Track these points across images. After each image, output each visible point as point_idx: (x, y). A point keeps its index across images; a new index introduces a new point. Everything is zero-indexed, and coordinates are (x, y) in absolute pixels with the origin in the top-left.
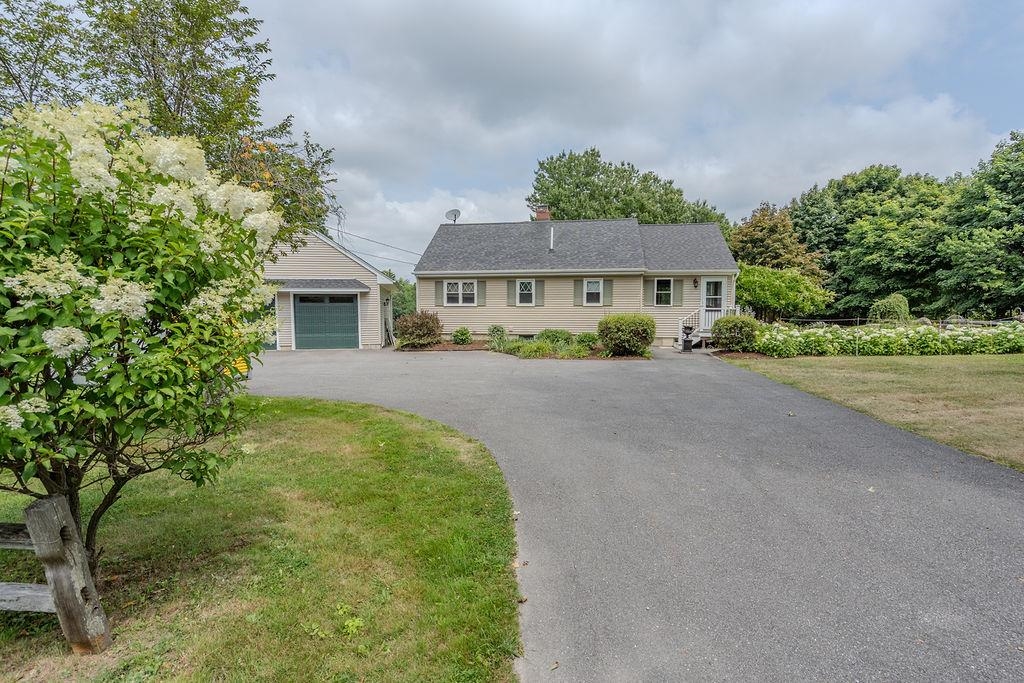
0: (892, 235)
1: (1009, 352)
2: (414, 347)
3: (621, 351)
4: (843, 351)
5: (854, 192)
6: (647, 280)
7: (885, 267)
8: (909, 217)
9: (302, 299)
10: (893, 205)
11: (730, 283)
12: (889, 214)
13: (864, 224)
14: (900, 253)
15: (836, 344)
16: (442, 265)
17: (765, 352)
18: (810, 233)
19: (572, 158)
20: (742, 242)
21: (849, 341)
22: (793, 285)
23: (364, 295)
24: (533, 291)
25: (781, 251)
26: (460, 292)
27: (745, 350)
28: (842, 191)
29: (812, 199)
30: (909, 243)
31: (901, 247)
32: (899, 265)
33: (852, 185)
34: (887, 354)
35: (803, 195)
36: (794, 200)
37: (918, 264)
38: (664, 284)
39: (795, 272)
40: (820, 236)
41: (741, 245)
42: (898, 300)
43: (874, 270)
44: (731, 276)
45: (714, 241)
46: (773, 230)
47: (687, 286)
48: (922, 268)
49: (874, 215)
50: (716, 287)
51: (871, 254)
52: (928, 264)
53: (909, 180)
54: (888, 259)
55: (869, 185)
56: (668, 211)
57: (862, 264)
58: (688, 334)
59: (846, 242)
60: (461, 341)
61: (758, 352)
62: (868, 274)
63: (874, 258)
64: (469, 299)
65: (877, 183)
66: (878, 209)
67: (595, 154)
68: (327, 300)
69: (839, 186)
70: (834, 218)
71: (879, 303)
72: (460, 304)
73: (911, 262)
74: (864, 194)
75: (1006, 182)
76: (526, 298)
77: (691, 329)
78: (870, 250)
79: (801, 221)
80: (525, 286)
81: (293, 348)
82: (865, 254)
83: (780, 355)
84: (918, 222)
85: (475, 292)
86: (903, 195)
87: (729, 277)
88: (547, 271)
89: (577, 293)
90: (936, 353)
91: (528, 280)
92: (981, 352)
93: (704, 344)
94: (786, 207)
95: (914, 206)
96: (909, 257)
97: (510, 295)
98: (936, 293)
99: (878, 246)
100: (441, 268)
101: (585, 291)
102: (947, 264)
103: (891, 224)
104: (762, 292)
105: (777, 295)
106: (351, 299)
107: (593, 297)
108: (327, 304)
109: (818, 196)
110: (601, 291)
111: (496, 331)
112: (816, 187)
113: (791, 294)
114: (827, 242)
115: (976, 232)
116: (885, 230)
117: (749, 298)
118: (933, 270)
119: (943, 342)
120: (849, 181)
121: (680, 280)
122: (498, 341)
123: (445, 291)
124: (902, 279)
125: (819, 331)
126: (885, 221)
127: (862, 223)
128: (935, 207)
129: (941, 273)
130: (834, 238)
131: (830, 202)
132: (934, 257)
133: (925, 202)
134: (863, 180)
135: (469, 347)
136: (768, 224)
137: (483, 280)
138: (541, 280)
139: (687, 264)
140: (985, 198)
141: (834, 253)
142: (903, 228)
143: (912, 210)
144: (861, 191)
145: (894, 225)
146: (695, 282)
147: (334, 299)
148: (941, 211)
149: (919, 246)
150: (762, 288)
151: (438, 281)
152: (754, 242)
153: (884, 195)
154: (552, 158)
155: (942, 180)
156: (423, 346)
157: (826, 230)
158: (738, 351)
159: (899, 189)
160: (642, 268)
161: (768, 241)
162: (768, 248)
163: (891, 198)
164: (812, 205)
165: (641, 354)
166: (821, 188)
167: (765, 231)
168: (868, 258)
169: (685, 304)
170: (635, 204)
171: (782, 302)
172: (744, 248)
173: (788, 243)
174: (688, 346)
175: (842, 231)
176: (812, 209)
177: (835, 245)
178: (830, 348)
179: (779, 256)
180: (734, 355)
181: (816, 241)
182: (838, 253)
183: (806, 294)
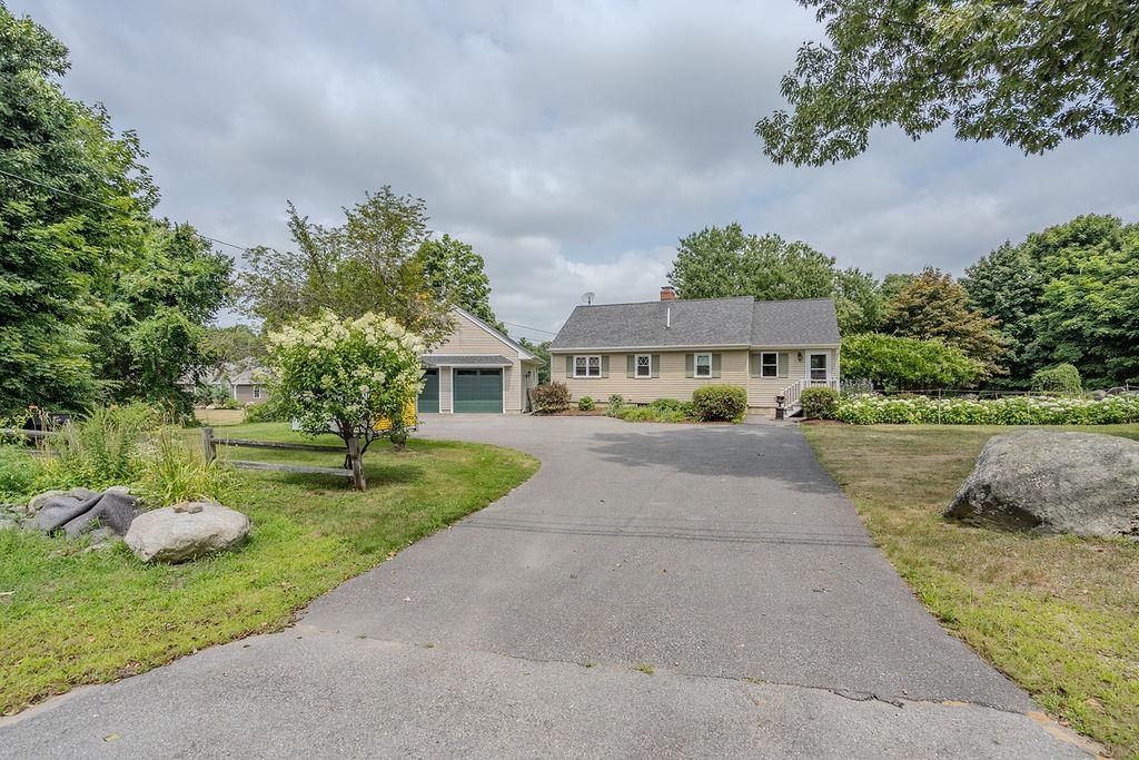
0: (1095, 296)
1: (1105, 423)
2: (545, 412)
3: (712, 417)
4: (926, 419)
5: (1056, 248)
6: (753, 354)
7: (1087, 332)
8: (1120, 274)
9: (460, 372)
10: (1101, 261)
11: (833, 357)
12: (1094, 272)
13: (1061, 284)
14: (1105, 316)
16: (572, 342)
17: (843, 419)
18: (999, 296)
19: (716, 233)
20: (900, 309)
23: (508, 368)
24: (650, 365)
26: (587, 365)
27: (825, 418)
28: (1041, 248)
29: (1005, 257)
30: (1116, 305)
31: (1106, 310)
32: (1103, 330)
33: (1053, 239)
34: (969, 423)
35: (993, 253)
36: (982, 258)
37: (1130, 329)
38: (769, 358)
40: (1012, 298)
41: (898, 313)
42: (1066, 371)
43: (1074, 336)
46: (933, 297)
47: (792, 359)
49: (1077, 273)
50: (819, 361)
51: (1071, 317)
53: (1126, 231)
54: (1091, 323)
55: (1075, 238)
57: (1061, 329)
58: (780, 403)
59: (1044, 305)
60: (586, 407)
61: (838, 419)
62: (1069, 340)
63: (1075, 320)
64: (594, 371)
65: (1086, 236)
66: (1081, 266)
67: (736, 229)
68: (478, 373)
69: (1039, 240)
70: (1033, 276)
71: (1040, 374)
72: (587, 376)
73: (1119, 326)
74: (1068, 249)
76: (643, 371)
77: (783, 398)
78: (1069, 314)
79: (988, 282)
80: (643, 360)
81: (452, 412)
82: (1065, 318)
83: (857, 423)
85: (600, 365)
86: (1116, 249)
87: (834, 350)
88: (660, 347)
89: (689, 367)
91: (646, 355)
92: (1074, 423)
94: (974, 267)
95: (1126, 262)
96: (1115, 322)
97: (630, 368)
99: (1079, 309)
100: (571, 346)
101: (696, 364)
103: (1096, 284)
105: (913, 366)
106: (498, 372)
107: (703, 370)
108: (479, 375)
109: (1010, 254)
110: (710, 364)
111: (616, 399)
112: (1007, 244)
113: (928, 366)
114: (1022, 305)
116: (1087, 291)
117: (879, 370)
120: (1050, 234)
121: (785, 354)
122: (617, 407)
123: (575, 366)
125: (970, 403)
126: (1086, 279)
127: (1059, 283)
130: (1031, 300)
131: (1025, 260)
134: (1067, 234)
135: (590, 413)
136: (929, 290)
137: (606, 356)
138: (656, 355)
139: (792, 340)
141: (1030, 317)
142: (1109, 288)
143: (1123, 266)
144: (1065, 244)
145: (1099, 284)
146: (800, 355)
147: (485, 372)
149: (1130, 308)
150: (893, 359)
151: (569, 356)
152: (912, 311)
153: (1093, 250)
154: (694, 234)
156: (552, 412)
157: (1018, 291)
158: (818, 418)
159: (1113, 241)
160: (748, 344)
161: (928, 308)
162: (928, 315)
163: (1101, 252)
164: (1003, 264)
165: (730, 420)
166: (1014, 245)
167: (924, 298)
168: (1069, 322)
169: (790, 376)
170: (771, 277)
171: (917, 373)
172: (901, 315)
173: (952, 309)
174: (780, 414)
175: (1038, 291)
176: (1002, 268)
177: (1032, 308)
178: (912, 417)
179: (940, 323)
180: (814, 421)
181: (1007, 305)
182: (1037, 317)
183: (946, 365)
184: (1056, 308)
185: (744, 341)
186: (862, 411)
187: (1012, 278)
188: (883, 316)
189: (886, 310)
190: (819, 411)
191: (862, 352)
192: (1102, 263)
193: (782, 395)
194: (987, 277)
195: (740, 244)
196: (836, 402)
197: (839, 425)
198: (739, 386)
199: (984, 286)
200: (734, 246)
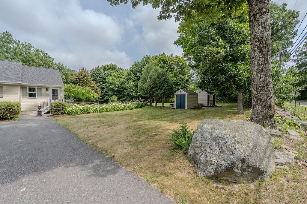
0: (115, 81)
4: (95, 111)
5: (107, 69)
6: (23, 87)
7: (114, 89)
8: (119, 77)
10: (115, 74)
11: (61, 90)
12: (115, 76)
13: (109, 78)
14: (117, 86)
15: (93, 110)
17: (69, 114)
18: (97, 79)
20: (76, 78)
21: (97, 109)
22: (88, 92)
25: (88, 82)
27: (62, 113)
28: (105, 68)
29: (98, 69)
30: (119, 84)
31: (117, 84)
32: (117, 89)
34: (106, 112)
35: (95, 68)
36: (93, 69)
37: (121, 89)
38: (32, 89)
39: (89, 88)
41: (75, 79)
42: (115, 97)
43: (112, 89)
44: (62, 88)
45: (56, 75)
46: (85, 76)
47: (43, 91)
48: (121, 90)
49: (112, 76)
50: (56, 91)
52: (122, 89)
53: (119, 69)
54: (115, 87)
56: (46, 64)
57: (109, 88)
58: (40, 109)
59: (106, 82)
61: (67, 114)
63: (112, 86)
65: (112, 68)
66: (112, 74)
67: (8, 35)
69: (104, 67)
70: (103, 75)
71: (111, 98)
74: (110, 70)
75: (134, 72)
77: (41, 107)
79: (95, 75)
82: (110, 85)
83: (74, 115)
84: (120, 79)
86: (118, 72)
90: (117, 111)
93: (50, 112)
94: (91, 71)
95: (119, 75)
96: (118, 87)
98: (124, 95)
99: (112, 84)
102: (126, 89)
104: (78, 94)
105: (83, 95)
109: (99, 69)
112: (98, 66)
113: (87, 95)
114: (102, 81)
115: (130, 82)
117: (74, 96)
118: (123, 90)
119: (119, 108)
120: (106, 66)
121: (40, 88)
124: (118, 92)
126: (113, 77)
127: (109, 77)
128: (123, 76)
129: (125, 91)
130: (103, 80)
131: (102, 71)
132: (123, 87)
133: (121, 74)
134: (109, 67)
136: (84, 74)
139: (43, 82)
140: (131, 75)
141: (103, 84)
142: (117, 80)
145: (115, 79)
146: (47, 89)
148: (124, 77)
149: (121, 84)
150: (78, 93)
152: (79, 79)
153: (114, 71)
155: (124, 70)
157: (101, 78)
158: (59, 114)
159: (117, 70)
160: (20, 82)
161: (84, 79)
162: (83, 81)
163: (115, 72)
164: (98, 71)
165: (11, 119)
166: (100, 67)
167: (82, 76)
168: (110, 86)
169: (43, 97)
170: (28, 58)
171: (85, 97)
172: (76, 80)
173: (89, 80)
174: (39, 113)
175: (105, 79)
176: (98, 72)
177: (104, 83)
178: (91, 111)
179: (87, 84)
180: (57, 115)
181: (99, 81)
182: (104, 85)
183: (92, 95)
184: (108, 83)
185: (18, 81)
186: (76, 110)
187: (99, 75)
188: (71, 80)
189: (72, 78)
190: (59, 111)
191: (68, 90)
192: (116, 74)
193: (40, 105)
194: (94, 74)
195: (11, 42)
196: (66, 107)
197: (68, 116)
198: (16, 102)
199: (94, 76)
200: (7, 42)
